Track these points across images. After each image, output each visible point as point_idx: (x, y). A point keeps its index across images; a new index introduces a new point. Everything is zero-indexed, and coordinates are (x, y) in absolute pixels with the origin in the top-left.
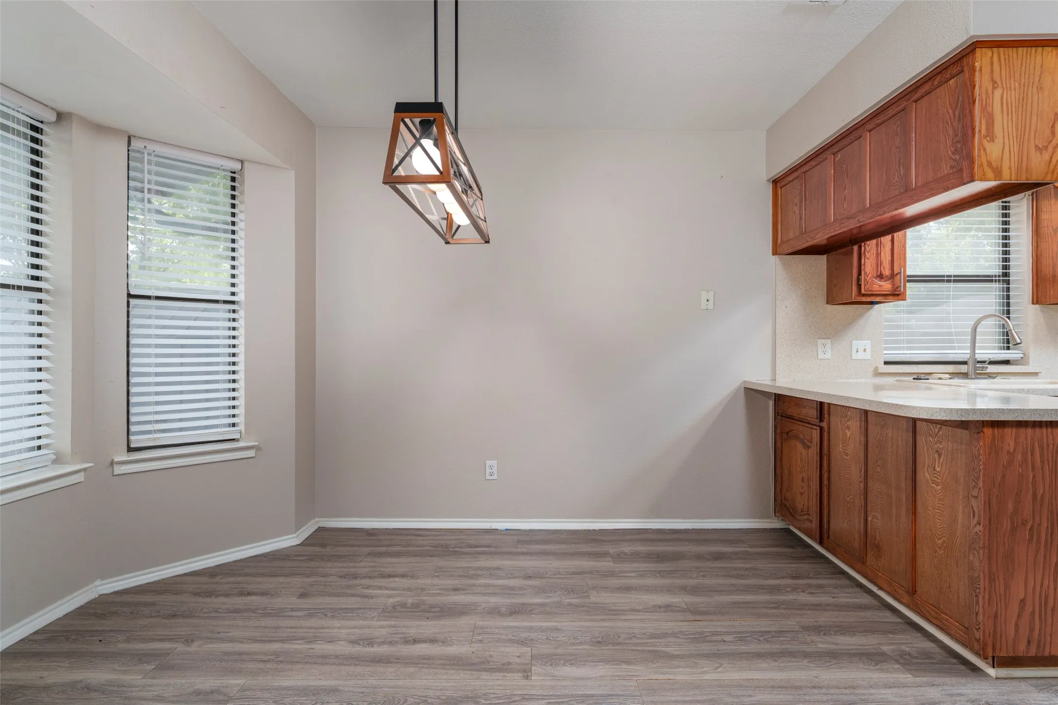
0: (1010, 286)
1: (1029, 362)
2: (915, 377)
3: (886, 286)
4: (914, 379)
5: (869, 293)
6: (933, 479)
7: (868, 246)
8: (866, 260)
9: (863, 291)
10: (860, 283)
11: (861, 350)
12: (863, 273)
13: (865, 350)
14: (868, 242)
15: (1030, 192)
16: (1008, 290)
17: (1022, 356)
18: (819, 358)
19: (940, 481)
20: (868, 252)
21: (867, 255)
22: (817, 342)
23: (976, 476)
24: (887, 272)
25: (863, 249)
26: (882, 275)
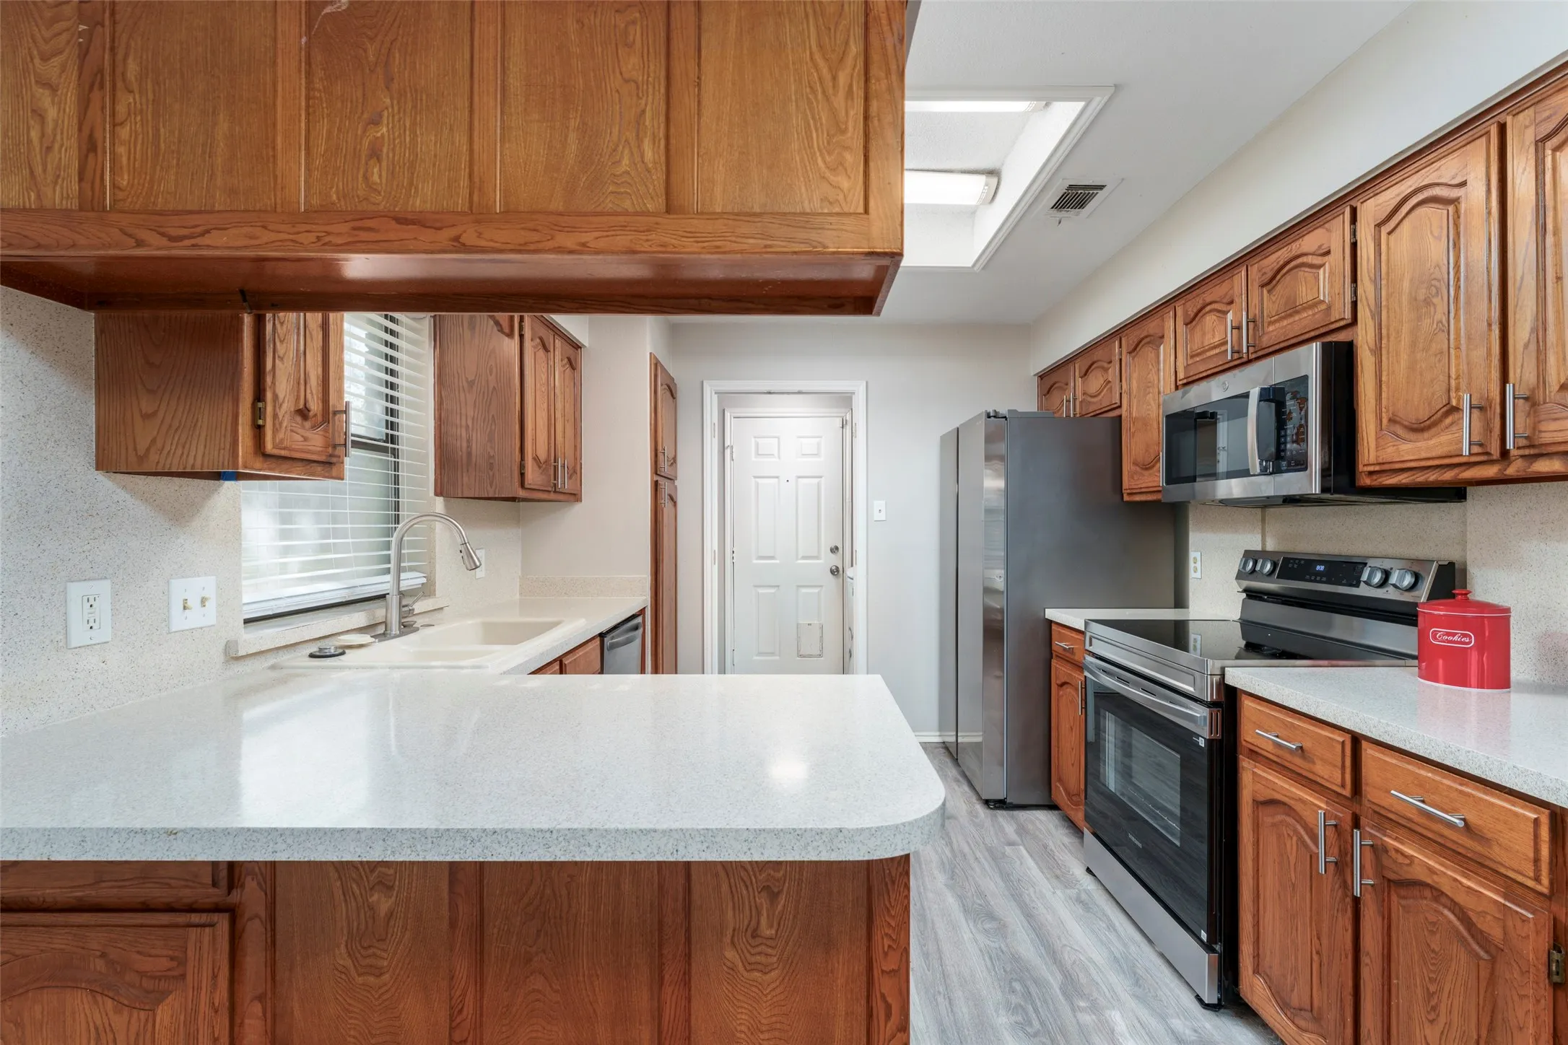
0: (400, 460)
1: (435, 591)
2: (314, 648)
3: (314, 442)
4: (312, 656)
5: (283, 453)
6: (753, 959)
7: (282, 324)
8: (277, 361)
9: (269, 447)
10: (260, 422)
11: (194, 602)
12: (269, 395)
13: (203, 601)
14: (282, 314)
15: (433, 314)
16: (396, 467)
17: (424, 580)
18: (74, 643)
19: (775, 959)
20: (282, 342)
21: (281, 349)
22: (65, 591)
23: (893, 924)
24: (315, 406)
25: (269, 327)
26: (309, 411)
